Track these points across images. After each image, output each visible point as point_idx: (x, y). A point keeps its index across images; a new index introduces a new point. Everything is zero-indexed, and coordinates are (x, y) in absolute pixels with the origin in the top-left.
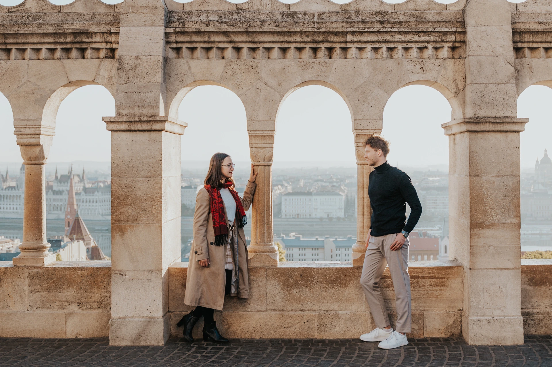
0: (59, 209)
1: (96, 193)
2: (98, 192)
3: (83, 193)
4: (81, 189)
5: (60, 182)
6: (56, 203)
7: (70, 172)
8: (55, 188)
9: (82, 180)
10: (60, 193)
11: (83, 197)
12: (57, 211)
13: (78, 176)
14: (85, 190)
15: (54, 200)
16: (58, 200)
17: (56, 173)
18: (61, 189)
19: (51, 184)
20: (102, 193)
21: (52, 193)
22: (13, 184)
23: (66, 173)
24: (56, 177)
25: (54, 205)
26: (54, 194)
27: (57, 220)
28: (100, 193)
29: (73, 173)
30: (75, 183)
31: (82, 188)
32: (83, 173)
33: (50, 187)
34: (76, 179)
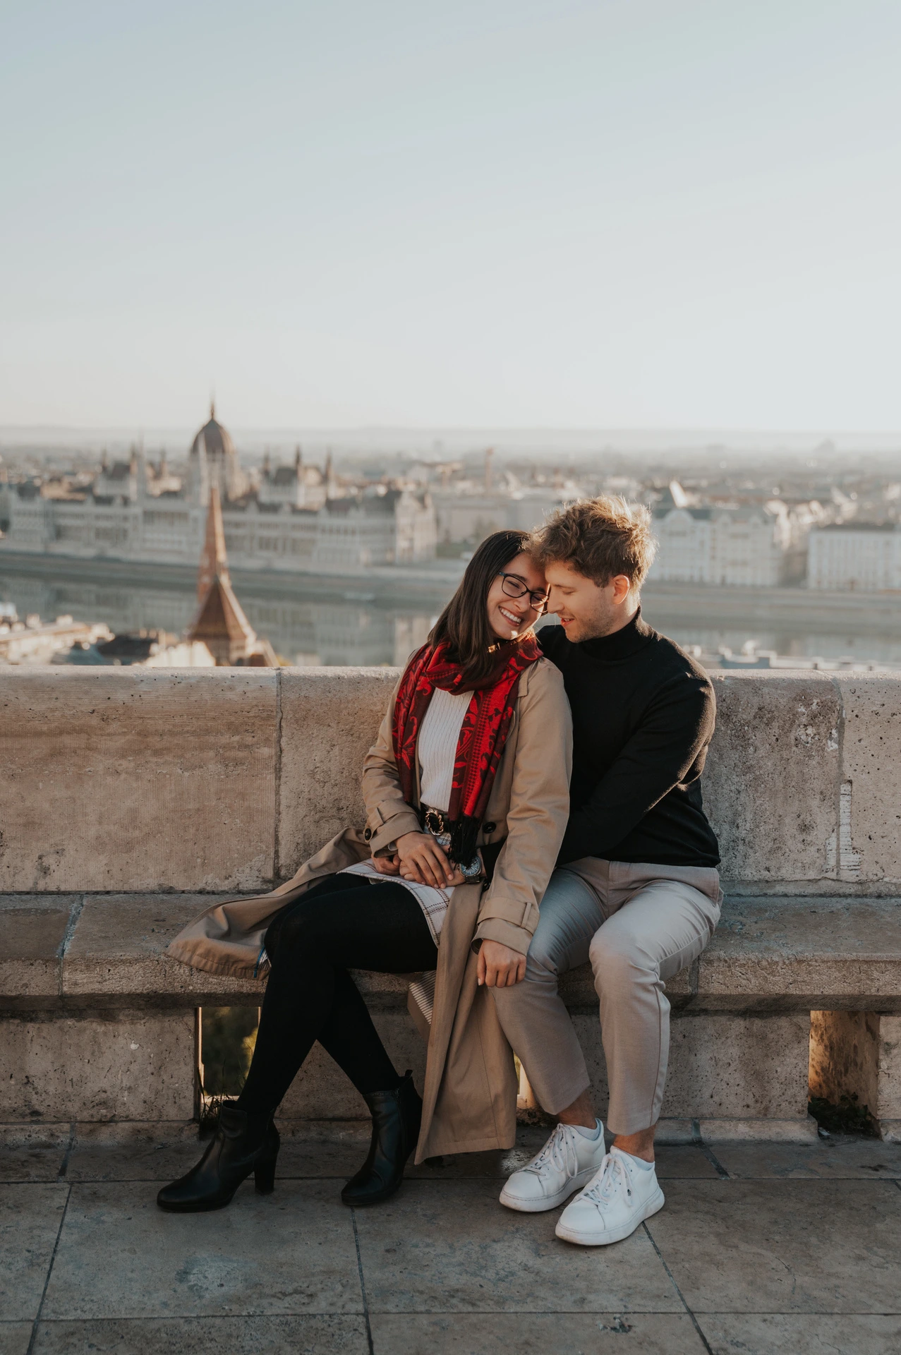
1: (353, 512)
2: (357, 509)
3: (324, 512)
4: (320, 503)
5: (275, 484)
6: (266, 533)
7: (297, 460)
8: (265, 497)
9: (325, 479)
10: (273, 508)
11: (325, 520)
13: (317, 469)
14: (331, 505)
15: (262, 525)
16: (269, 526)
17: (266, 461)
18: (276, 499)
19: (255, 487)
20: (367, 512)
21: (256, 510)
22: (174, 484)
23: (289, 461)
24: (267, 472)
26: (259, 512)
28: (362, 513)
29: (305, 461)
30: (309, 486)
31: (321, 498)
32: (329, 461)
33: (251, 495)
34: (312, 477)
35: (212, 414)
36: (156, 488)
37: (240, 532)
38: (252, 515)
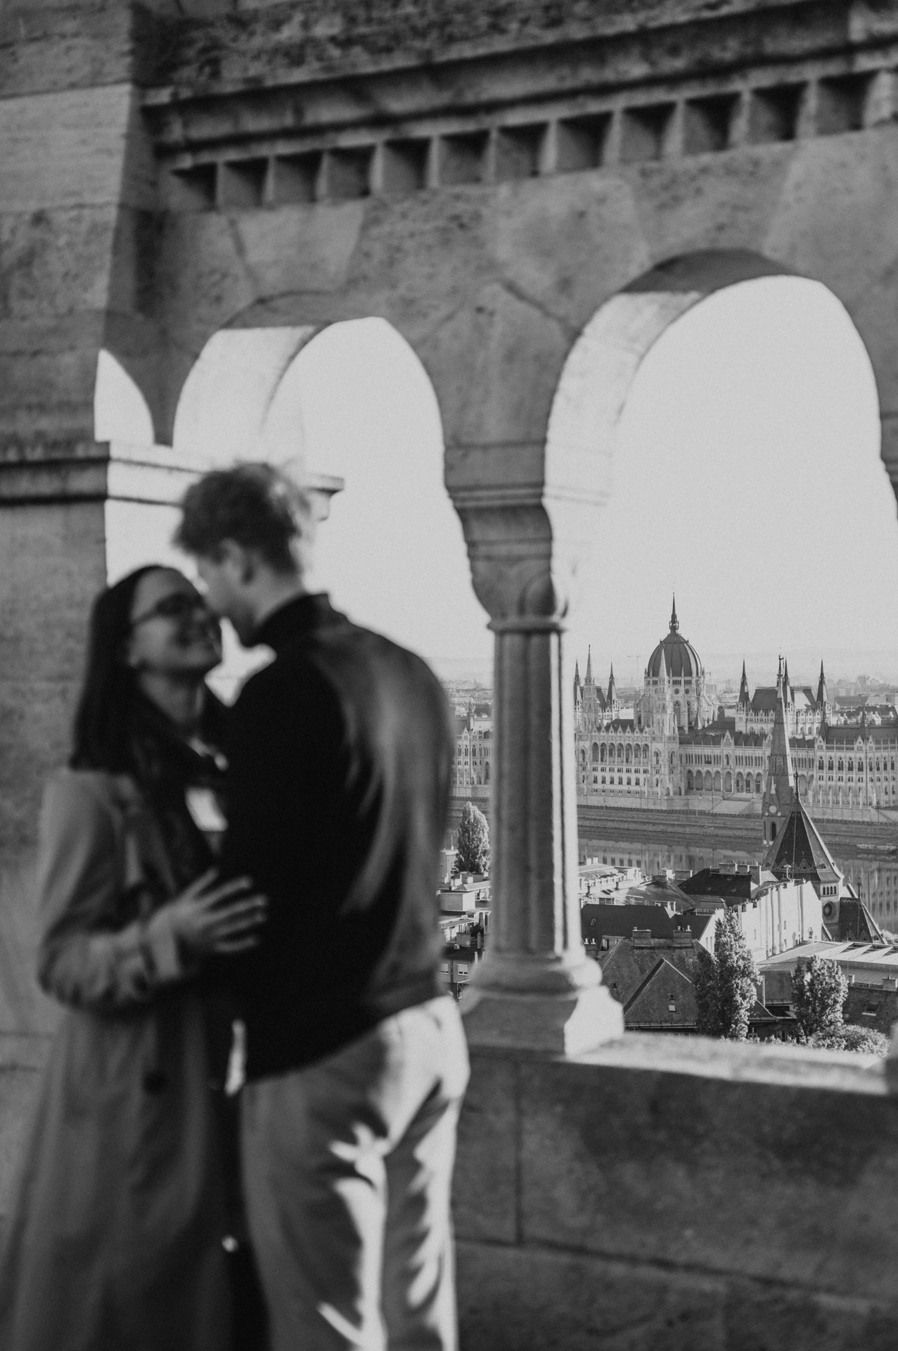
0: (753, 786)
1: (859, 742)
2: (865, 739)
3: (820, 742)
4: (815, 731)
5: (756, 711)
6: (745, 770)
7: (784, 679)
8: (740, 727)
9: (817, 703)
10: (754, 739)
11: (822, 752)
12: (748, 791)
13: (807, 691)
14: (827, 732)
15: (739, 760)
16: (749, 761)
17: (744, 683)
18: (757, 728)
19: (729, 713)
20: (877, 742)
21: (732, 741)
22: (628, 714)
23: (771, 682)
24: (744, 696)
25: (740, 773)
26: (736, 744)
27: (748, 816)
28: (871, 743)
29: (793, 683)
30: (798, 712)
31: (817, 725)
32: (822, 682)
33: (723, 725)
34: (801, 701)
35: (674, 628)
36: (606, 718)
37: (713, 769)
38: (727, 748)
